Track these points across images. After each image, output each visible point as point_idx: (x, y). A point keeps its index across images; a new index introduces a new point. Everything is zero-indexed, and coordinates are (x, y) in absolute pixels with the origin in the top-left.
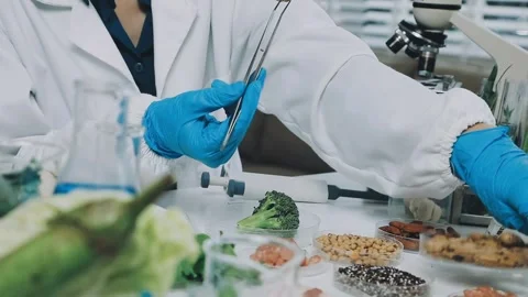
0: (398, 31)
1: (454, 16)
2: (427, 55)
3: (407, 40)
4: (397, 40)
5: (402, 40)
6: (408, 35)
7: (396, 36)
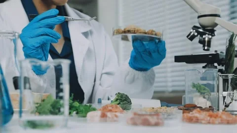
0: (192, 30)
1: (217, 20)
2: (207, 39)
3: (196, 34)
4: (192, 34)
5: (194, 34)
6: (197, 31)
7: (191, 32)
